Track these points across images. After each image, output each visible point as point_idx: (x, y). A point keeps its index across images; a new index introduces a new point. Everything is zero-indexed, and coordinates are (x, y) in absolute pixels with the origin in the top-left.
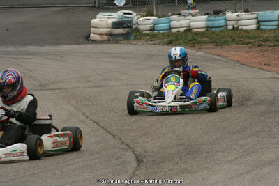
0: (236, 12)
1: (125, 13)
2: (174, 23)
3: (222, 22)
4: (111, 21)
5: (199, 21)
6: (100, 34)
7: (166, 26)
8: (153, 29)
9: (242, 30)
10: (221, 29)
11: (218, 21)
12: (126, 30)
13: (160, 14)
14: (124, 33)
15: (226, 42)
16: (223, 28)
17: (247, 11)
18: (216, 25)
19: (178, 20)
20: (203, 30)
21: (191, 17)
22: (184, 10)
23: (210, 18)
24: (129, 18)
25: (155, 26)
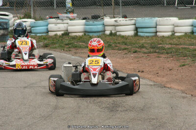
0: (114, 17)
2: (51, 27)
3: (100, 28)
5: (77, 26)
7: (43, 29)
9: (120, 36)
10: (98, 34)
11: (97, 26)
12: (2, 32)
13: (37, 16)
16: (101, 33)
17: (125, 17)
18: (94, 30)
19: (56, 24)
20: (81, 34)
21: (69, 21)
22: (62, 13)
23: (88, 23)
24: (5, 19)
25: (32, 29)
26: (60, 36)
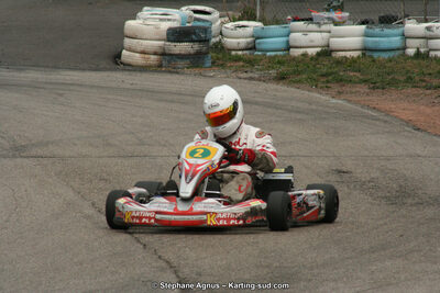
0: (426, 21)
1: (196, 12)
2: (296, 37)
3: (396, 41)
4: (165, 26)
5: (349, 37)
6: (143, 52)
7: (278, 42)
8: (252, 47)
9: (436, 57)
10: (391, 54)
11: (389, 38)
12: (196, 47)
13: (269, 17)
14: (192, 52)
15: (393, 83)
16: (398, 53)
18: (382, 46)
19: (305, 32)
21: (332, 27)
22: (319, 11)
23: (371, 31)
24: (204, 21)
25: (258, 41)
26: (312, 58)
